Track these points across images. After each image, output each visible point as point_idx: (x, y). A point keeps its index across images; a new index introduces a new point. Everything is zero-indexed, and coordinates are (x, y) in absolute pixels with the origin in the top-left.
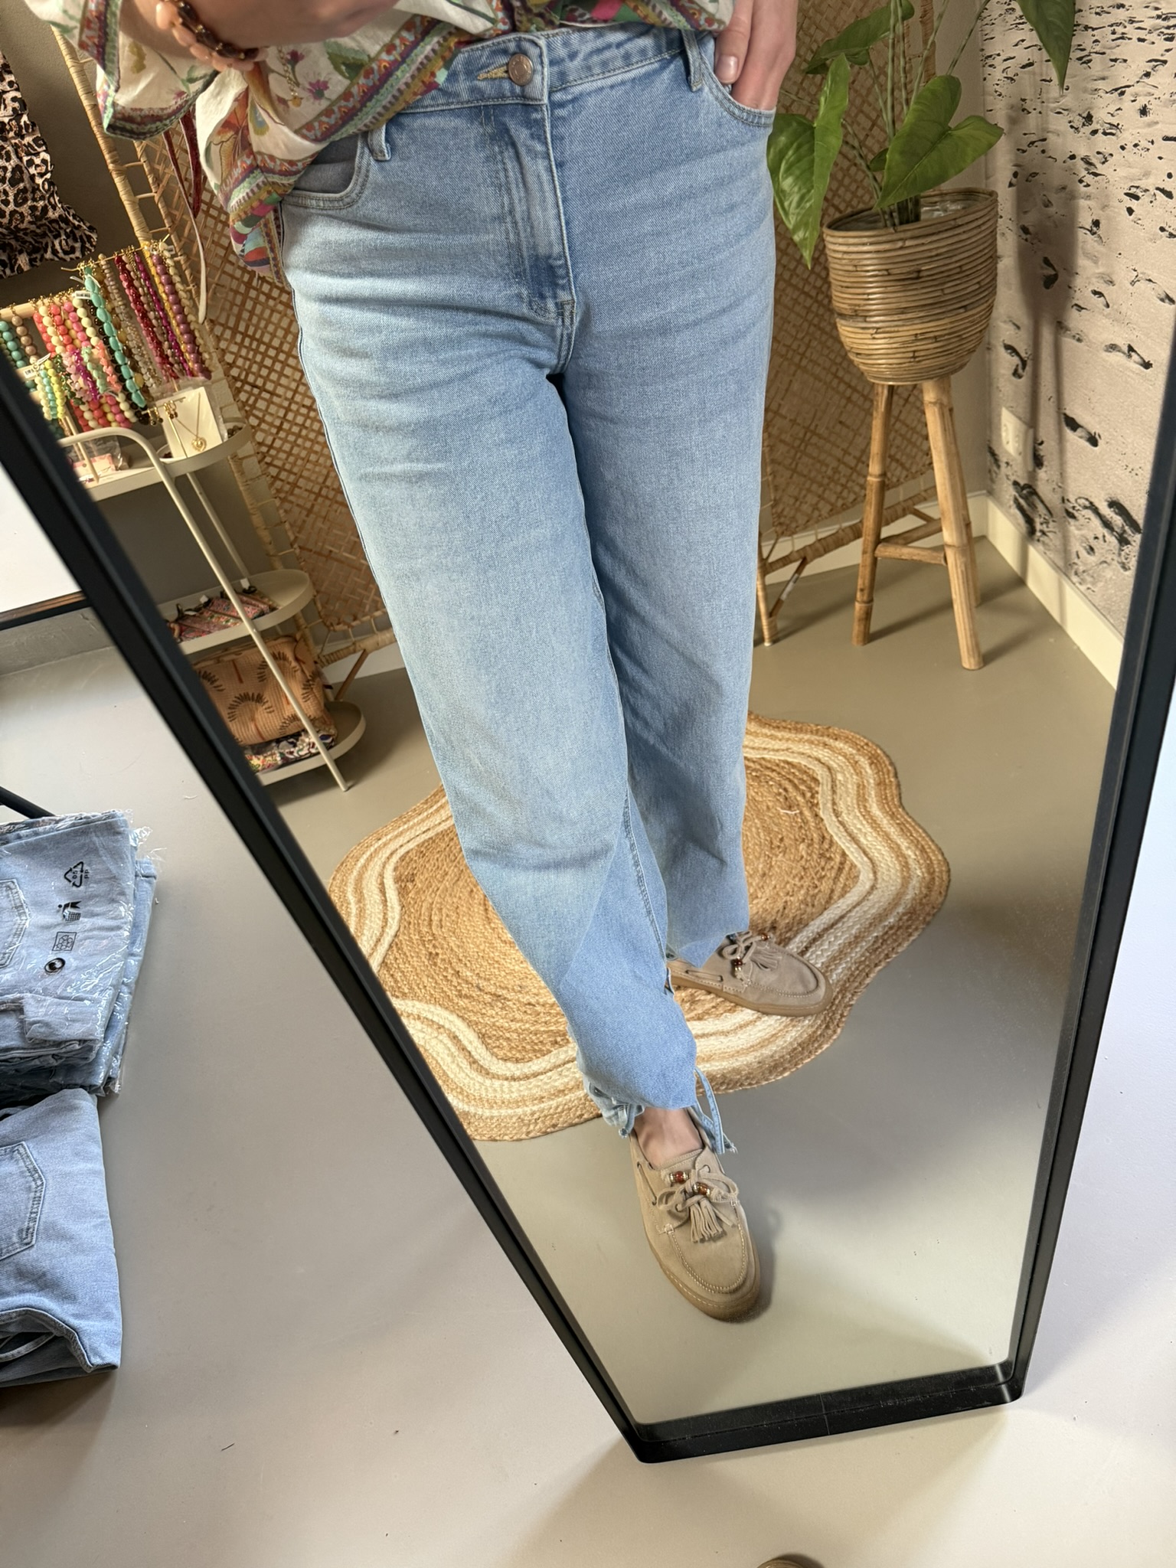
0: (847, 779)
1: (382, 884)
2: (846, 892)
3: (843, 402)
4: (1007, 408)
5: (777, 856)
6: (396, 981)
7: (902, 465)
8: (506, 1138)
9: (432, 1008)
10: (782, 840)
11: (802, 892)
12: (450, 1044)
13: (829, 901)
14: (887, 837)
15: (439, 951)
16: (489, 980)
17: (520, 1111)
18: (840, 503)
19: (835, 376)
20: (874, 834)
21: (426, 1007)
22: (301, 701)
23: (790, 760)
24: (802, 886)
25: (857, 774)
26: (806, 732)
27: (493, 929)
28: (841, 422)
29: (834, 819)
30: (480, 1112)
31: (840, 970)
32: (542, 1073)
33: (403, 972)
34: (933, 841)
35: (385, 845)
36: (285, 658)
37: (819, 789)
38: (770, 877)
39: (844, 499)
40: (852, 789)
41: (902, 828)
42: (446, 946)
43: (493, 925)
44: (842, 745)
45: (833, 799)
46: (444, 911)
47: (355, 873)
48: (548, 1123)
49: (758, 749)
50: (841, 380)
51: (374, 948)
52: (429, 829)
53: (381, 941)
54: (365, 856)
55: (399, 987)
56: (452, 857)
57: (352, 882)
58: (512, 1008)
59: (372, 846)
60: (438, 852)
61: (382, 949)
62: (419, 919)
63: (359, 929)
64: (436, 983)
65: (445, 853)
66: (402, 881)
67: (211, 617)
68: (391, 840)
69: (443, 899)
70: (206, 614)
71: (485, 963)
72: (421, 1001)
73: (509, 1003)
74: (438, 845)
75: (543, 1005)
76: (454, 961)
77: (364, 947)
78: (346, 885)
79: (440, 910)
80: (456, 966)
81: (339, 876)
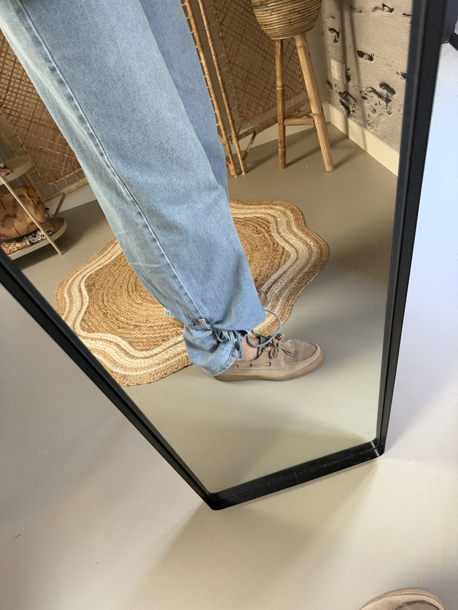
0: (282, 220)
1: (80, 289)
2: (286, 262)
3: (263, 59)
4: (333, 59)
5: (255, 253)
6: (89, 326)
7: (291, 89)
8: (144, 383)
9: (107, 335)
10: (256, 247)
11: (267, 265)
12: (116, 348)
13: (279, 267)
14: (301, 238)
15: (108, 312)
16: (132, 320)
17: (149, 371)
18: (267, 107)
19: (258, 46)
20: (295, 239)
21: (104, 335)
22: (34, 215)
23: (257, 216)
24: (267, 263)
25: (286, 217)
26: (263, 204)
27: (132, 300)
28: (263, 69)
29: (278, 235)
30: (131, 374)
31: (286, 293)
32: (158, 354)
33: (92, 322)
34: (320, 237)
35: (80, 274)
36: (24, 197)
37: (271, 225)
38: (253, 262)
39: (268, 105)
40: (284, 223)
41: (307, 234)
42: (111, 309)
43: (132, 298)
44: (278, 207)
45: (277, 228)
46: (109, 295)
47: (67, 287)
48: (163, 373)
49: (243, 214)
50: (260, 48)
51: (78, 315)
52: (100, 265)
53: (81, 311)
54: (71, 279)
55: (91, 329)
56: (111, 274)
57: (66, 290)
58: (143, 330)
59: (74, 274)
60: (105, 273)
61: (82, 314)
62: (98, 300)
63: (71, 308)
64: (108, 324)
65: (108, 273)
66: (89, 286)
68: (83, 271)
69: (108, 291)
71: (130, 314)
72: (101, 333)
73: (141, 328)
74: (105, 270)
75: (157, 326)
76: (115, 314)
77: (73, 315)
78: (64, 292)
79: (107, 295)
80: (116, 316)
81: (60, 289)
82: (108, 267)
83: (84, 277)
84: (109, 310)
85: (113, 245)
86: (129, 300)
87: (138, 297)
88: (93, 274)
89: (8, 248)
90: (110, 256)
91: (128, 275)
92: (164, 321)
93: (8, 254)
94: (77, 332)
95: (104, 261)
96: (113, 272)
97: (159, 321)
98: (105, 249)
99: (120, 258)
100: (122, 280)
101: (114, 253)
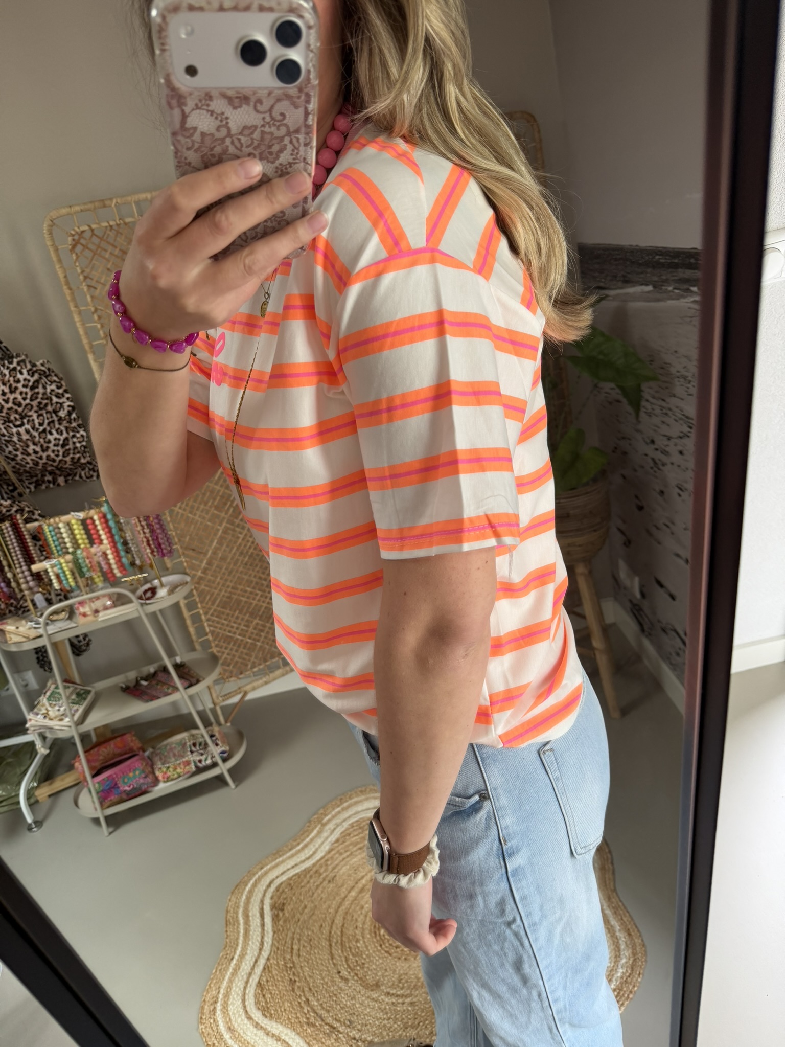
1: (262, 909)
21: (284, 1030)
33: (271, 994)
46: (302, 942)
47: (244, 897)
51: (253, 968)
52: (296, 865)
53: (258, 963)
54: (252, 882)
55: (268, 1008)
56: (310, 893)
57: (242, 904)
58: (342, 1041)
59: (257, 873)
60: (302, 887)
61: (258, 970)
62: (284, 946)
63: (244, 949)
64: (293, 1008)
65: (306, 889)
66: (276, 909)
67: (157, 684)
68: (270, 869)
69: (302, 930)
70: (154, 682)
71: (327, 995)
72: (282, 1024)
73: (340, 1035)
74: (302, 881)
75: (364, 1042)
76: (306, 989)
77: (246, 966)
78: (238, 907)
79: (299, 940)
80: (307, 994)
81: (234, 899)
83: (269, 886)
85: (320, 826)
86: (329, 963)
87: (344, 963)
88: (284, 882)
89: (165, 773)
90: (313, 849)
91: (334, 904)
92: (374, 1034)
93: (165, 782)
94: (248, 1009)
95: (303, 858)
96: (313, 888)
97: (368, 1030)
98: (307, 831)
99: (327, 860)
100: (325, 914)
101: (320, 846)
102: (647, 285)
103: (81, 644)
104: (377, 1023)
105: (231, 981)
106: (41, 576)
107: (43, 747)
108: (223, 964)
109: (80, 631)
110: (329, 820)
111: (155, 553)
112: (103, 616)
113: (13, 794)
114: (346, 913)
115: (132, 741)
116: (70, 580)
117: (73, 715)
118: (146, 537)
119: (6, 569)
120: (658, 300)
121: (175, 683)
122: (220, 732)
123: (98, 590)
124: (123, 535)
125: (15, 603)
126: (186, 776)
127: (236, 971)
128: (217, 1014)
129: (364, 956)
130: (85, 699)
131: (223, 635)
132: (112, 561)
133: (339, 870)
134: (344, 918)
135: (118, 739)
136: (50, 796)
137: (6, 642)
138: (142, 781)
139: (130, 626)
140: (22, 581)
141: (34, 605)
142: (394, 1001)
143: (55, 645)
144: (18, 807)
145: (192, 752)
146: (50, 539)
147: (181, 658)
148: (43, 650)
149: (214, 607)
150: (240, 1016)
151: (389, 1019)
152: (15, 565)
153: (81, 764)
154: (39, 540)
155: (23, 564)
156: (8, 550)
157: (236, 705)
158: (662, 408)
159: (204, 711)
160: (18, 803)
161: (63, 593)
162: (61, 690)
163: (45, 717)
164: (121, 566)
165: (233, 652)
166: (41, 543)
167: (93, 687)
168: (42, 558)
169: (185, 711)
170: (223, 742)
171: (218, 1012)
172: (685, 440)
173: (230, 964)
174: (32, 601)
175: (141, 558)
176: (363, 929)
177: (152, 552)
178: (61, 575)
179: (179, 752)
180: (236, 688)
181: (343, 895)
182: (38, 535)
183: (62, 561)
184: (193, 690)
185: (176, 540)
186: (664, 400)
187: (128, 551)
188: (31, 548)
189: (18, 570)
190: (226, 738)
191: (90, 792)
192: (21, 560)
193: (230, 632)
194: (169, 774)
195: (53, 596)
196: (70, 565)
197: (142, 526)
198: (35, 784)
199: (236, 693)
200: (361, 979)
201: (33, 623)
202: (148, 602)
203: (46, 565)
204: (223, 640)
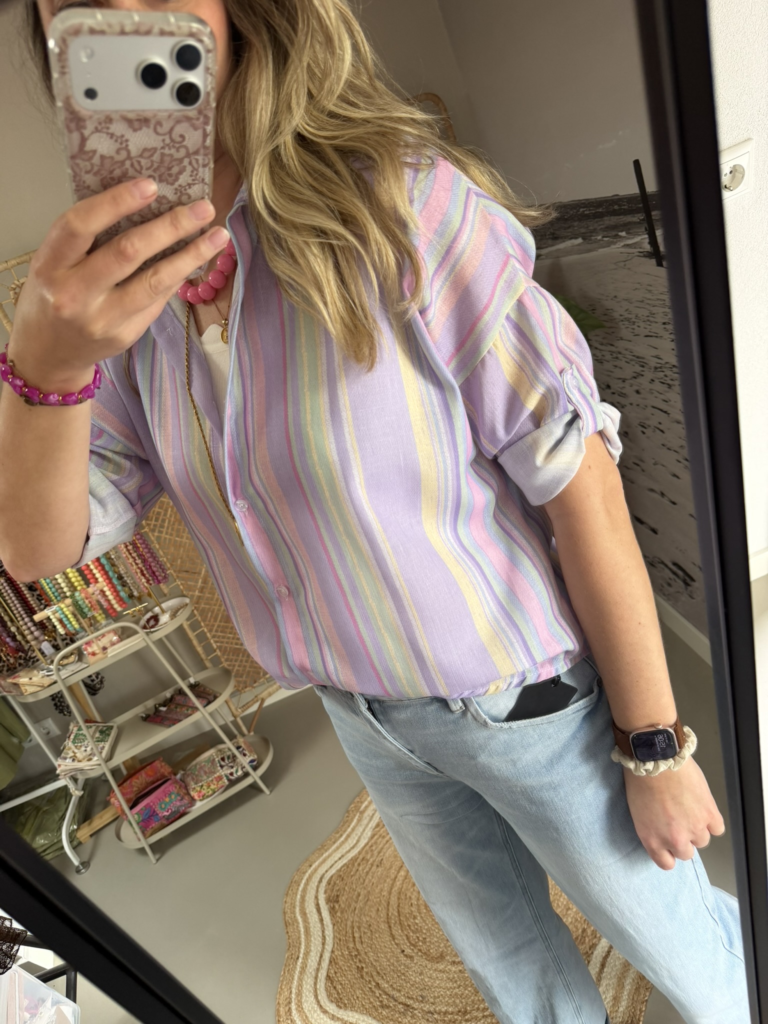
1: (318, 905)
6: (338, 993)
9: (365, 1018)
15: (364, 966)
16: (399, 991)
27: (397, 944)
33: (341, 985)
42: (367, 960)
43: (396, 941)
46: (362, 929)
47: (299, 897)
51: (319, 964)
52: (343, 856)
53: (324, 957)
54: (303, 882)
55: (341, 999)
56: (361, 880)
57: (298, 903)
58: (418, 1017)
59: (306, 872)
60: (352, 876)
61: (325, 964)
62: (346, 936)
63: (308, 946)
64: (365, 994)
65: (357, 877)
66: (331, 902)
67: (176, 708)
68: (319, 866)
69: (360, 918)
70: (173, 707)
71: (396, 976)
72: (357, 1011)
73: (416, 1012)
74: (351, 871)
75: (439, 1014)
76: (374, 974)
77: (313, 962)
78: (294, 907)
79: (359, 928)
80: (376, 978)
81: (289, 900)
82: (356, 864)
83: (320, 881)
84: (365, 963)
85: (358, 814)
86: (392, 944)
87: (406, 941)
88: (334, 874)
89: (200, 792)
90: (356, 838)
91: (386, 887)
92: (448, 1005)
93: (201, 800)
94: (322, 1003)
95: (348, 848)
96: (363, 875)
97: (441, 1001)
98: (347, 821)
99: (372, 846)
100: (379, 897)
101: (362, 834)
102: (576, 238)
103: (95, 682)
104: (448, 992)
105: (300, 980)
106: (44, 624)
107: (76, 789)
108: (289, 965)
109: (91, 671)
110: (367, 807)
111: (151, 582)
112: (112, 652)
113: (55, 841)
114: (400, 893)
115: (163, 768)
116: (74, 623)
117: (101, 753)
118: (139, 568)
119: (9, 624)
120: (589, 251)
121: (194, 704)
122: (245, 743)
123: (102, 628)
124: (116, 570)
125: (23, 655)
126: (221, 790)
127: (303, 968)
128: (293, 1014)
129: (424, 931)
130: (109, 735)
131: (230, 648)
132: (111, 597)
133: (385, 853)
134: (399, 899)
135: (148, 767)
136: (91, 836)
137: (22, 694)
138: (178, 804)
139: (139, 656)
140: (26, 632)
141: (43, 653)
142: (461, 968)
143: (70, 689)
144: (62, 852)
145: (222, 767)
146: (47, 587)
147: (194, 678)
148: (59, 696)
149: (216, 624)
150: (315, 1011)
151: (459, 986)
152: (16, 618)
153: (117, 799)
154: (36, 590)
155: (24, 616)
156: (7, 605)
157: (256, 712)
158: (612, 352)
159: (226, 724)
160: (63, 848)
161: (68, 637)
162: (85, 731)
163: (73, 760)
164: (120, 600)
165: (244, 663)
166: (38, 592)
167: (115, 723)
168: (42, 607)
169: (207, 728)
170: (249, 751)
171: (294, 1012)
172: (640, 380)
173: (296, 963)
174: (40, 650)
175: (137, 589)
176: (418, 905)
177: (148, 581)
178: (64, 619)
179: (209, 768)
180: (253, 697)
181: (393, 876)
182: (34, 585)
183: (63, 606)
184: (212, 707)
185: (169, 565)
186: (612, 345)
187: (124, 584)
188: (30, 599)
189: (21, 623)
190: (252, 747)
191: (131, 824)
192: (22, 612)
193: (236, 644)
194: (204, 792)
195: (59, 642)
196: (71, 608)
197: (133, 557)
198: (75, 827)
199: (253, 702)
200: (425, 953)
201: (45, 671)
202: (152, 630)
203: (48, 612)
204: (231, 654)
